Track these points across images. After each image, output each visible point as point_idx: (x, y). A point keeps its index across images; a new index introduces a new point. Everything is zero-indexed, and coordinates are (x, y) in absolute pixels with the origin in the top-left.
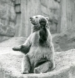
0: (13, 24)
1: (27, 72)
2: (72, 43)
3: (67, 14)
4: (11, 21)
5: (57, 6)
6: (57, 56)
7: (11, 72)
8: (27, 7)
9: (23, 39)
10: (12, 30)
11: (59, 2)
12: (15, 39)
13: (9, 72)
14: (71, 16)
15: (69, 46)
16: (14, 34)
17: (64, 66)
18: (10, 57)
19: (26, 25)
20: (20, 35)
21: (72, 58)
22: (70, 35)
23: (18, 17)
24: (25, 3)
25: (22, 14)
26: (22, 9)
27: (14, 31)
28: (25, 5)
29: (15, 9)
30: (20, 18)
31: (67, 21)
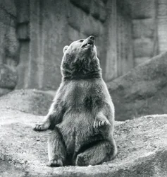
0: (13, 62)
1: (60, 161)
2: (135, 102)
3: (117, 46)
4: (10, 57)
5: (99, 29)
6: (117, 130)
7: (26, 162)
8: (41, 28)
9: (37, 93)
10: (10, 74)
11: (103, 22)
12: (21, 93)
13: (23, 162)
14: (126, 49)
15: (129, 109)
16: (16, 83)
17: (135, 149)
18: (19, 130)
19: (38, 66)
20: (26, 86)
21: (150, 133)
22: (129, 87)
23: (23, 48)
24: (38, 20)
25: (31, 44)
26: (31, 32)
27: (16, 77)
28: (38, 25)
29: (17, 32)
30: (27, 52)
31: (118, 59)
